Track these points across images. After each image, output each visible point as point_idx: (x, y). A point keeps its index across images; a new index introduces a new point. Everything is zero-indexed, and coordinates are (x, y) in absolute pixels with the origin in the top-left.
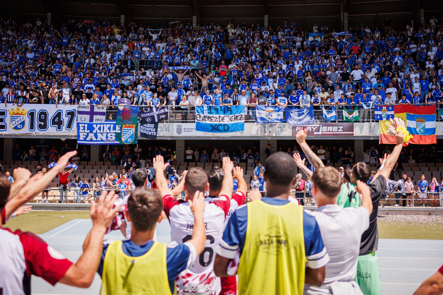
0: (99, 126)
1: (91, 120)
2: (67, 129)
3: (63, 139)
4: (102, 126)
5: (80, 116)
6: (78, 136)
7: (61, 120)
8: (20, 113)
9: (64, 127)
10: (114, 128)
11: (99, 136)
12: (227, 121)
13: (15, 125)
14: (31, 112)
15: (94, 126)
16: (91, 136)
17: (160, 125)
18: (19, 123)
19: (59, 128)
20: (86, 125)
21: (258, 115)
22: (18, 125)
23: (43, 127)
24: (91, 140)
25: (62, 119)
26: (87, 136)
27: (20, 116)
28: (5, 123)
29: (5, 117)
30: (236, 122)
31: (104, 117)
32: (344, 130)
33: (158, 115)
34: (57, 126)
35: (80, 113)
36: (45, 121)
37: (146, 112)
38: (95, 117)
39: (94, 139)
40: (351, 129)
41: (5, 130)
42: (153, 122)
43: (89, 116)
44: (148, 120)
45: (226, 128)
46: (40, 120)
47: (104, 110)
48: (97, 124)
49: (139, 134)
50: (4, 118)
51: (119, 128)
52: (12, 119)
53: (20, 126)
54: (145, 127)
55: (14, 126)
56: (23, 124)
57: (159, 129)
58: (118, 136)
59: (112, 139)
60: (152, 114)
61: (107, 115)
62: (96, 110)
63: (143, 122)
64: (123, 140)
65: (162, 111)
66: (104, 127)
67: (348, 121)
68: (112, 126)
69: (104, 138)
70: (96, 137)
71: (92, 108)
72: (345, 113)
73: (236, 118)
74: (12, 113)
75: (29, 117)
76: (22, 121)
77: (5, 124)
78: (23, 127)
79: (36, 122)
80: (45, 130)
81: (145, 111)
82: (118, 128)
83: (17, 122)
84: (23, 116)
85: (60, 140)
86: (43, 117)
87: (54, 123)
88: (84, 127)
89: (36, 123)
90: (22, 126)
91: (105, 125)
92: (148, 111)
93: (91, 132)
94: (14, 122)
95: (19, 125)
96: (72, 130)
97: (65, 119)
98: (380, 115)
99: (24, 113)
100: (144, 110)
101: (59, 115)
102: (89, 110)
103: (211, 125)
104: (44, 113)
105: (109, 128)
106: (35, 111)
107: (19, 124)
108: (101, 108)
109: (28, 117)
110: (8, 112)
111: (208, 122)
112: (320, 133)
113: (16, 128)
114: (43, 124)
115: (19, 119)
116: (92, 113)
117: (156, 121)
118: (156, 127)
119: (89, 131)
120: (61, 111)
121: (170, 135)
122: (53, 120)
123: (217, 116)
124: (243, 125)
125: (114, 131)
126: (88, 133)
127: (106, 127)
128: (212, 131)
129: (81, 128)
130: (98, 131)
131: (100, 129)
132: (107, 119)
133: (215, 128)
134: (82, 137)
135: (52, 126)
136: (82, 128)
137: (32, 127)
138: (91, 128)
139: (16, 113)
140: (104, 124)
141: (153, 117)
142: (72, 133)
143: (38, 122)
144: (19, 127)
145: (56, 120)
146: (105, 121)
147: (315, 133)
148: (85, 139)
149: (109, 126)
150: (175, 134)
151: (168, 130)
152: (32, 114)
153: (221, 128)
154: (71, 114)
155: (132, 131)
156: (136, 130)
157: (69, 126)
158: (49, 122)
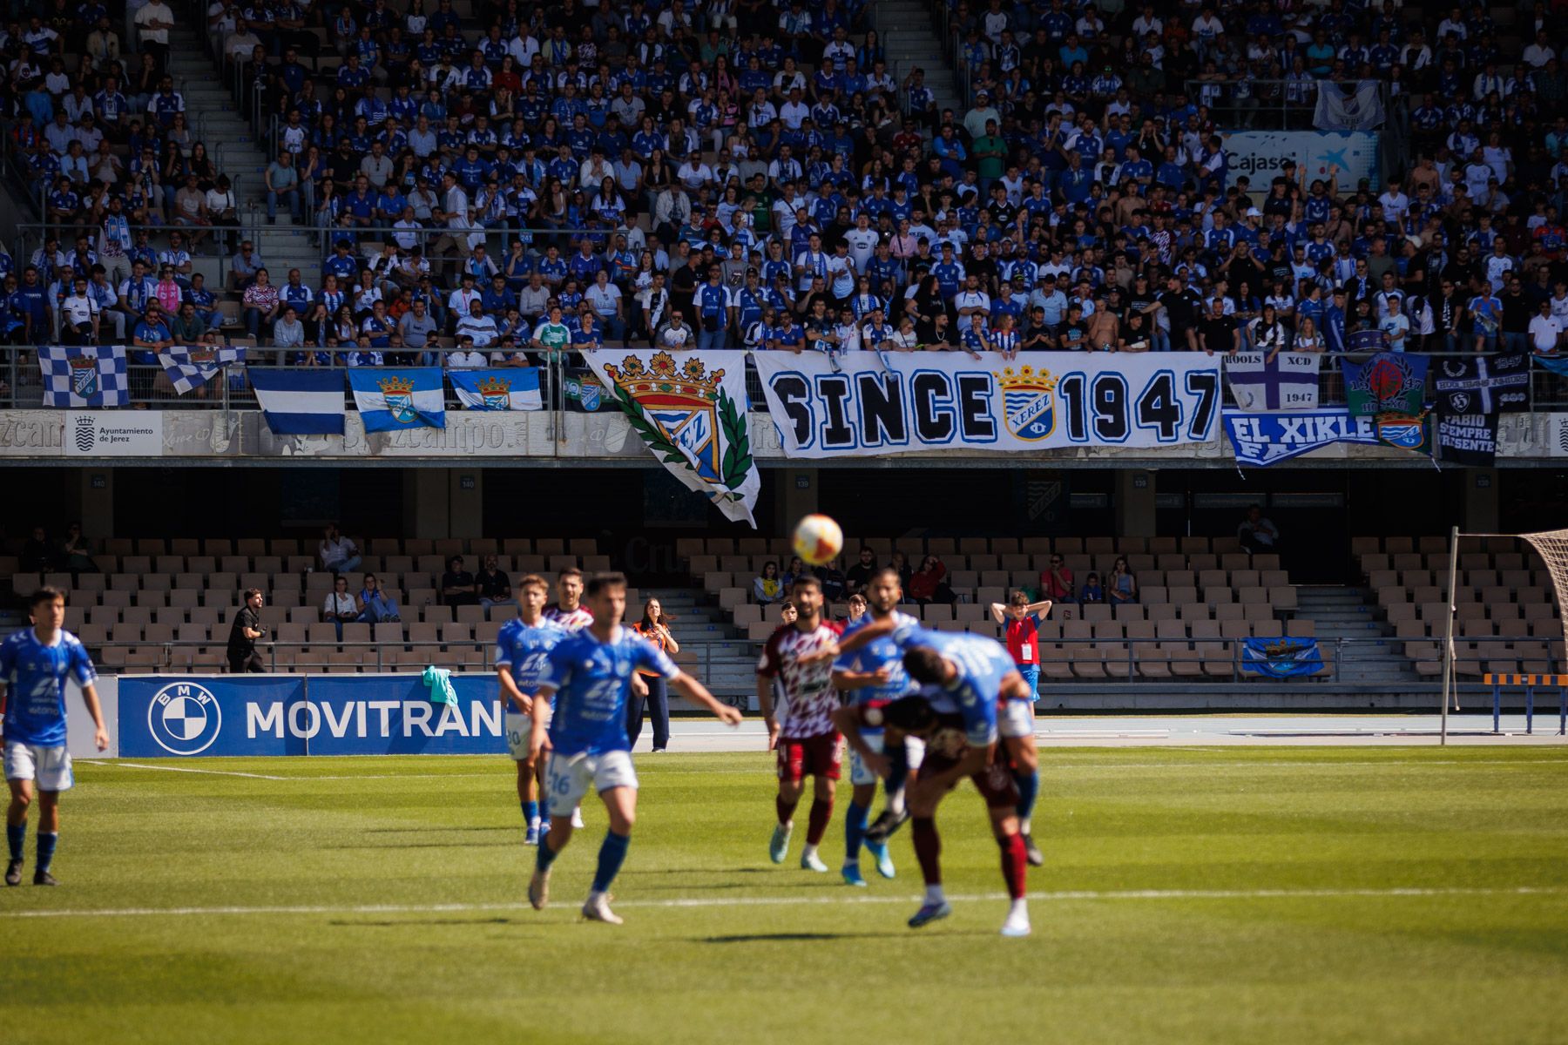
0: (1297, 422)
1: (1273, 400)
2: (1192, 435)
4: (1309, 422)
6: (1232, 456)
7: (1173, 403)
8: (1034, 383)
10: (1352, 428)
13: (1023, 425)
14: (1070, 381)
15: (1283, 422)
17: (1504, 420)
18: (1034, 417)
19: (1167, 431)
20: (1255, 422)
22: (1032, 423)
23: (1113, 429)
25: (1175, 400)
27: (1036, 395)
28: (991, 416)
29: (988, 396)
31: (1313, 392)
33: (1495, 392)
34: (1159, 424)
35: (1232, 378)
36: (1117, 408)
37: (1452, 375)
41: (993, 437)
42: (1476, 408)
43: (1262, 387)
44: (1462, 402)
46: (1102, 406)
47: (1314, 368)
48: (1290, 417)
50: (985, 398)
51: (1367, 427)
52: (1012, 405)
53: (1040, 428)
54: (1455, 425)
55: (1019, 428)
56: (1047, 418)
57: (1502, 433)
60: (1472, 384)
61: (1321, 383)
62: (1285, 366)
63: (1446, 407)
66: (1314, 425)
68: (1342, 421)
74: (1007, 384)
75: (1065, 397)
76: (1044, 409)
77: (991, 420)
78: (1048, 429)
79: (1090, 414)
80: (1121, 438)
81: (1448, 372)
83: (1026, 415)
84: (1046, 393)
86: (1110, 398)
87: (1148, 414)
88: (1249, 428)
89: (1090, 416)
90: (1043, 427)
91: (1319, 420)
92: (1459, 374)
94: (1018, 413)
95: (1036, 425)
96: (1207, 440)
97: (1188, 403)
99: (1047, 386)
100: (1446, 368)
101: (1162, 386)
102: (1262, 369)
105: (1335, 428)
106: (1081, 377)
107: (1037, 420)
108: (1301, 361)
109: (1062, 397)
110: (996, 382)
113: (1025, 433)
114: (1110, 419)
115: (1033, 404)
116: (1272, 378)
117: (1490, 408)
118: (1491, 426)
119: (1266, 439)
120: (1170, 375)
121: (1538, 452)
122: (1146, 405)
125: (1353, 434)
126: (1265, 445)
127: (1324, 425)
129: (1240, 431)
130: (1299, 438)
131: (1302, 430)
132: (1324, 397)
135: (1141, 424)
136: (1244, 430)
137: (1077, 429)
138: (1272, 429)
139: (1020, 382)
140: (1314, 416)
141: (1475, 395)
142: (1209, 448)
143: (1096, 415)
144: (1034, 428)
145: (1156, 406)
146: (1319, 407)
149: (1333, 419)
150: (1557, 450)
151: (1532, 433)
152: (1072, 388)
157: (1199, 425)
158: (1132, 413)
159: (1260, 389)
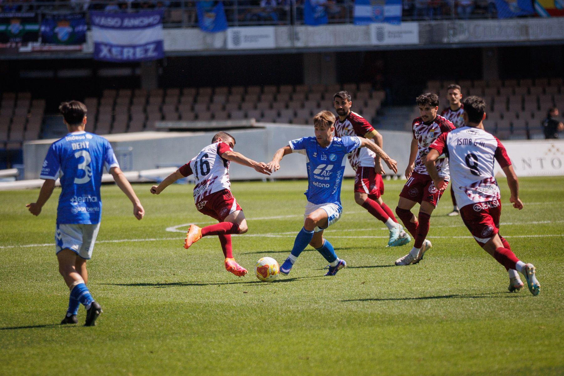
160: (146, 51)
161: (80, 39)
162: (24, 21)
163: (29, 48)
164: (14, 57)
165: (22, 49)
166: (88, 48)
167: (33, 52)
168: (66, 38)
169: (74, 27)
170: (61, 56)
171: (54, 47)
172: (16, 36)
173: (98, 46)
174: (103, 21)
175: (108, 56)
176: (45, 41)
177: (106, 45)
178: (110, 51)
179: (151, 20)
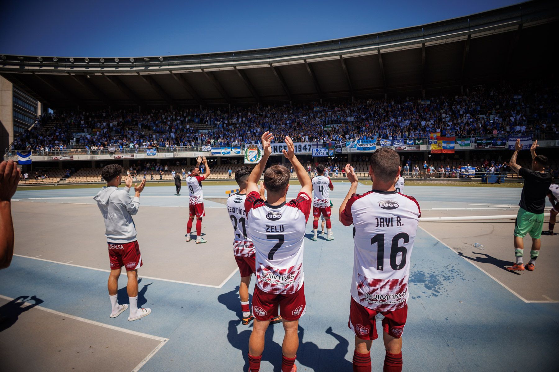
1: (317, 147)
3: (307, 155)
4: (321, 149)
5: (313, 146)
6: (313, 154)
9: (308, 150)
10: (326, 150)
11: (320, 153)
12: (369, 146)
16: (318, 153)
17: (343, 148)
19: (306, 151)
21: (381, 143)
23: (300, 151)
24: (318, 155)
26: (316, 153)
30: (372, 146)
31: (322, 146)
32: (416, 148)
33: (342, 145)
35: (313, 145)
36: (301, 149)
38: (319, 146)
39: (319, 154)
40: (419, 147)
42: (340, 147)
44: (338, 147)
45: (369, 149)
46: (299, 148)
47: (322, 144)
48: (319, 149)
49: (335, 152)
54: (337, 149)
57: (343, 150)
58: (328, 153)
59: (325, 154)
60: (339, 144)
61: (322, 145)
62: (319, 144)
63: (337, 147)
64: (329, 154)
65: (344, 143)
67: (418, 144)
69: (322, 154)
70: (319, 153)
71: (317, 143)
72: (417, 141)
73: (372, 145)
82: (327, 150)
85: (305, 155)
87: (304, 149)
89: (298, 150)
93: (317, 152)
97: (308, 147)
98: (432, 142)
100: (337, 143)
101: (305, 146)
102: (316, 144)
103: (363, 148)
104: (300, 146)
105: (324, 150)
111: (362, 147)
112: (406, 149)
116: (317, 145)
117: (341, 147)
118: (341, 149)
121: (347, 152)
123: (365, 144)
124: (375, 147)
127: (323, 150)
128: (363, 150)
129: (314, 151)
131: (320, 151)
132: (323, 147)
133: (364, 149)
134: (314, 154)
137: (296, 151)
138: (317, 151)
141: (340, 146)
142: (311, 152)
145: (305, 148)
147: (404, 150)
148: (315, 155)
150: (349, 152)
151: (346, 150)
152: (296, 146)
153: (366, 149)
154: (310, 145)
155: (333, 151)
156: (334, 151)
157: (309, 150)
158: (302, 149)
159: (316, 146)
160: (526, 147)
161: (505, 144)
162: (487, 140)
163: (488, 147)
164: (484, 149)
165: (486, 147)
166: (506, 147)
167: (489, 148)
168: (500, 144)
169: (502, 141)
170: (498, 149)
171: (496, 147)
172: (484, 144)
173: (510, 146)
174: (512, 139)
175: (513, 149)
176: (493, 145)
177: (512, 146)
178: (514, 148)
179: (528, 138)
